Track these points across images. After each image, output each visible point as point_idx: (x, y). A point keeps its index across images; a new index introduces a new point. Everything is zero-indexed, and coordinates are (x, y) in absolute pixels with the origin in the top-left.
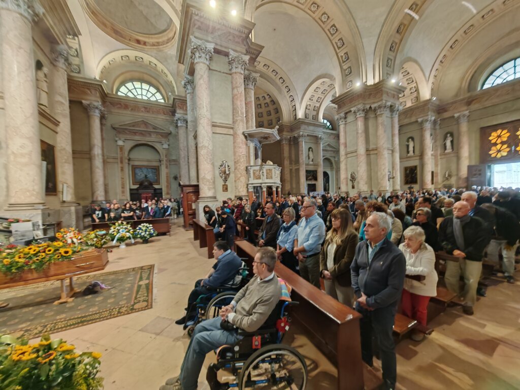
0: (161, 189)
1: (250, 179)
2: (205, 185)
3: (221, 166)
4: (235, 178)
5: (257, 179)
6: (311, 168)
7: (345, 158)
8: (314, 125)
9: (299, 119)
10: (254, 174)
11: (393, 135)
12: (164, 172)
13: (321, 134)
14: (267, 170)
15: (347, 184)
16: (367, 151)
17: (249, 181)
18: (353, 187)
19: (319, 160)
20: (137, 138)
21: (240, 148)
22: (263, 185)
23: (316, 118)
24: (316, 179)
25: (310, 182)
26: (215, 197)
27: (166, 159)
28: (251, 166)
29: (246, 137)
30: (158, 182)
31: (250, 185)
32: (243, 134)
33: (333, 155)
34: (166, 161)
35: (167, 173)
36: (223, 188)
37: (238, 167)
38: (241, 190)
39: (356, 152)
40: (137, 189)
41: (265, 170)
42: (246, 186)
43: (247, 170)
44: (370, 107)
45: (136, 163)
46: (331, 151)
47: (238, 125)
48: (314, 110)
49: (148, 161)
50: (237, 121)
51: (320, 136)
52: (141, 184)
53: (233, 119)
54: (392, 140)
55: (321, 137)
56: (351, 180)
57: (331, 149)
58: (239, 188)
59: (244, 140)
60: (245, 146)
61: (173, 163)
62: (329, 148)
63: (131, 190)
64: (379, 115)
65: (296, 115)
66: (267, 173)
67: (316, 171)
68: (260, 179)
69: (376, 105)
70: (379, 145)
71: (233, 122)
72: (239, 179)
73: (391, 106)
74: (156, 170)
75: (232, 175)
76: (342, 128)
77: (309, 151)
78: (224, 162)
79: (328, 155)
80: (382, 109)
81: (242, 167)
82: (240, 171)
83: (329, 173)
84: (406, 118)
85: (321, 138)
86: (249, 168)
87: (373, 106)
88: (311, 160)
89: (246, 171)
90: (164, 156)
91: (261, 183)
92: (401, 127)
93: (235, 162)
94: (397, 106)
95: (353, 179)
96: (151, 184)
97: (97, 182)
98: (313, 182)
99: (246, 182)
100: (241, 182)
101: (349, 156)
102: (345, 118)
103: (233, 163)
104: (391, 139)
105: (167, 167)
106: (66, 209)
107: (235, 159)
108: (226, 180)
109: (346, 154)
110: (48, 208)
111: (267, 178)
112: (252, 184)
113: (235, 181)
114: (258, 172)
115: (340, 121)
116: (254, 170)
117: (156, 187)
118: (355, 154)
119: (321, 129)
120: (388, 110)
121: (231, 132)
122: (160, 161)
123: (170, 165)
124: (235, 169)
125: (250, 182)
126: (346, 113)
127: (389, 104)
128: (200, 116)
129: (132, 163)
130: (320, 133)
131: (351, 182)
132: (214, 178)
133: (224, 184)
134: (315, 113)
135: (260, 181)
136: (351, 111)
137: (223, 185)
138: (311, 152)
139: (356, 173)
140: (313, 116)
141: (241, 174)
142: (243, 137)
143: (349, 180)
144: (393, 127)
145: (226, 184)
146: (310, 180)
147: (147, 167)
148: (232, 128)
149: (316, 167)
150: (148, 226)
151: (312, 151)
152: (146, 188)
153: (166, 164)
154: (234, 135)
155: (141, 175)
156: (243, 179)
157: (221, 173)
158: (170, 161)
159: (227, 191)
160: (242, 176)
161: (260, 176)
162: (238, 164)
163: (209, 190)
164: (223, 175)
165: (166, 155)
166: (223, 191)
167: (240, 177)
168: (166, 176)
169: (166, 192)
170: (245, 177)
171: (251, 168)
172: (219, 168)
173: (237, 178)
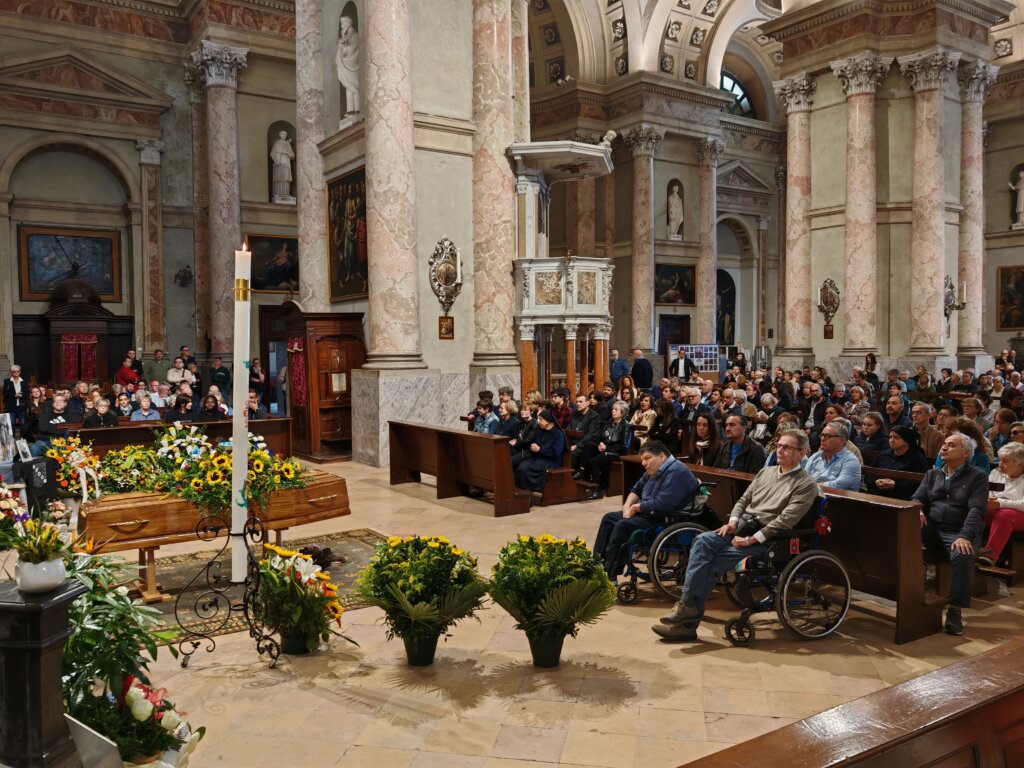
0: (130, 320)
1: (526, 300)
2: (394, 316)
3: (435, 256)
4: (477, 297)
5: (548, 302)
6: (675, 257)
7: (805, 232)
8: (693, 99)
9: (641, 73)
10: (540, 285)
11: (965, 162)
12: (143, 252)
13: (713, 131)
14: (580, 275)
15: (808, 323)
16: (878, 210)
17: (521, 306)
18: (828, 334)
19: (704, 229)
20: (47, 121)
21: (497, 199)
22: (568, 321)
23: (696, 70)
24: (690, 298)
25: (669, 311)
26: (417, 357)
27: (151, 204)
28: (531, 261)
29: (514, 164)
30: (112, 290)
31: (524, 322)
32: (509, 154)
33: (754, 209)
34: (151, 211)
35: (154, 260)
36: (441, 327)
37: (489, 262)
38: (495, 336)
39: (842, 212)
40: (42, 319)
41: (574, 277)
42: (510, 323)
43: (516, 271)
44: (895, 64)
45: (37, 217)
46: (746, 193)
47: (491, 125)
48: (692, 42)
49: (81, 209)
50: (489, 111)
51: (710, 139)
52: (58, 298)
53: (475, 102)
54: (963, 177)
55: (714, 143)
56: (821, 309)
57: (745, 187)
58: (491, 329)
59: (510, 173)
60: (510, 195)
61: (175, 221)
62: (736, 185)
63: (16, 319)
64: (920, 92)
65: (625, 56)
66: (581, 285)
67: (693, 268)
68: (559, 302)
69: (913, 57)
70: (916, 197)
71: (475, 113)
73: (962, 63)
74: (109, 246)
75: (467, 288)
76: (796, 123)
77: (670, 192)
78: (447, 243)
79: (734, 211)
80: (932, 74)
81: (501, 264)
82: (493, 274)
83: (736, 276)
84: (1009, 98)
85: (713, 148)
86: (525, 265)
87: (904, 60)
88: (674, 226)
89: (513, 274)
90: (144, 194)
91: (563, 317)
92: (993, 130)
93: (478, 245)
94: (981, 64)
95: (829, 303)
96: (96, 301)
98: (681, 311)
99: (510, 310)
100: (497, 308)
101: (816, 223)
102: (810, 91)
103: (471, 247)
104: (957, 177)
105: (153, 237)
107: (476, 235)
108: (448, 302)
109: (809, 218)
111: (580, 302)
112: (534, 318)
113: (477, 307)
114: (553, 282)
115: (792, 101)
116: (540, 274)
117: (118, 309)
118: (838, 219)
119: (717, 116)
120: (953, 78)
121: (467, 144)
122: (128, 213)
123: (164, 227)
124: (479, 266)
125: (525, 312)
126: (812, 76)
127: (955, 57)
128: (381, 93)
129: (19, 216)
130: (711, 128)
131: (821, 316)
132: (418, 294)
133: (442, 314)
134: (694, 54)
135: (559, 310)
136: (829, 70)
137: (441, 318)
138: (675, 201)
139: (840, 286)
140: (688, 63)
141: (496, 284)
142: (504, 164)
143: (814, 309)
144: (965, 132)
145: (450, 314)
146: (670, 301)
147: (77, 234)
148: (471, 133)
149: (691, 253)
151: (681, 194)
152: (79, 312)
153: (151, 226)
154: (477, 157)
155: (53, 264)
156: (504, 302)
157: (435, 280)
158: (164, 213)
159: (452, 338)
160: (499, 292)
161: (560, 293)
162: (489, 251)
163: (407, 333)
164: (440, 285)
165: (150, 192)
166: (440, 338)
167: (494, 295)
168: (152, 272)
169: (149, 331)
170: (509, 296)
171: (531, 265)
172: (431, 264)
173: (485, 298)
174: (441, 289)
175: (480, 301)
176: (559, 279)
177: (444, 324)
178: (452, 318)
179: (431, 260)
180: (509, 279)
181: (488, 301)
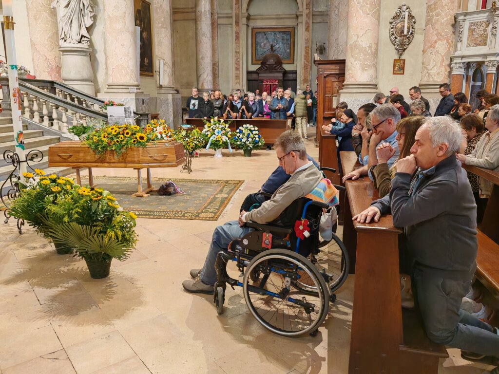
0: (295, 72)
1: (459, 44)
2: (356, 59)
3: (394, 18)
4: (425, 45)
5: (477, 45)
10: (472, 32)
12: (301, 36)
17: (456, 49)
22: (489, 59)
26: (373, 85)
27: (307, 11)
28: (467, 14)
30: (291, 59)
31: (456, 61)
34: (307, 15)
35: (307, 40)
36: (394, 67)
37: (435, 18)
38: (433, 72)
40: (257, 72)
42: (447, 62)
43: (455, 24)
45: (259, 24)
49: (278, 18)
52: (263, 64)
58: (431, 67)
61: (319, 19)
63: (249, 73)
68: (485, 44)
72: (432, 46)
74: (290, 34)
75: (418, 38)
78: (404, 8)
81: (444, 18)
82: (437, 26)
86: (462, 18)
89: (453, 26)
90: (305, 7)
91: (485, 56)
93: (429, 7)
96: (279, 63)
97: (203, 58)
99: (448, 52)
100: (437, 51)
103: (424, 9)
105: (307, 29)
106: (163, 97)
108: (402, 48)
110: (142, 93)
112: (462, 57)
113: (424, 51)
114: (482, 28)
116: (473, 24)
117: (287, 67)
122: (297, 17)
123: (313, 23)
124: (428, 22)
125: (457, 54)
129: (252, 24)
132: (377, 44)
133: (397, 57)
135: (484, 50)
137: (395, 60)
141: (438, 34)
145: (403, 57)
147: (274, 30)
150: (253, 129)
152: (271, 69)
153: (307, 23)
155: (264, 47)
156: (442, 47)
157: (393, 34)
158: (313, 15)
159: (403, 74)
160: (439, 39)
161: (486, 37)
162: (435, 10)
163: (363, 69)
164: (396, 38)
165: (307, 5)
166: (394, 74)
167: (436, 42)
168: (306, 47)
169: (303, 78)
170: (447, 41)
171: (466, 18)
172: (391, 23)
173: (429, 44)
174: (397, 40)
175: (427, 47)
176: (488, 26)
177: (397, 64)
178: (404, 60)
179: (392, 21)
180: (451, 29)
181: (431, 47)
